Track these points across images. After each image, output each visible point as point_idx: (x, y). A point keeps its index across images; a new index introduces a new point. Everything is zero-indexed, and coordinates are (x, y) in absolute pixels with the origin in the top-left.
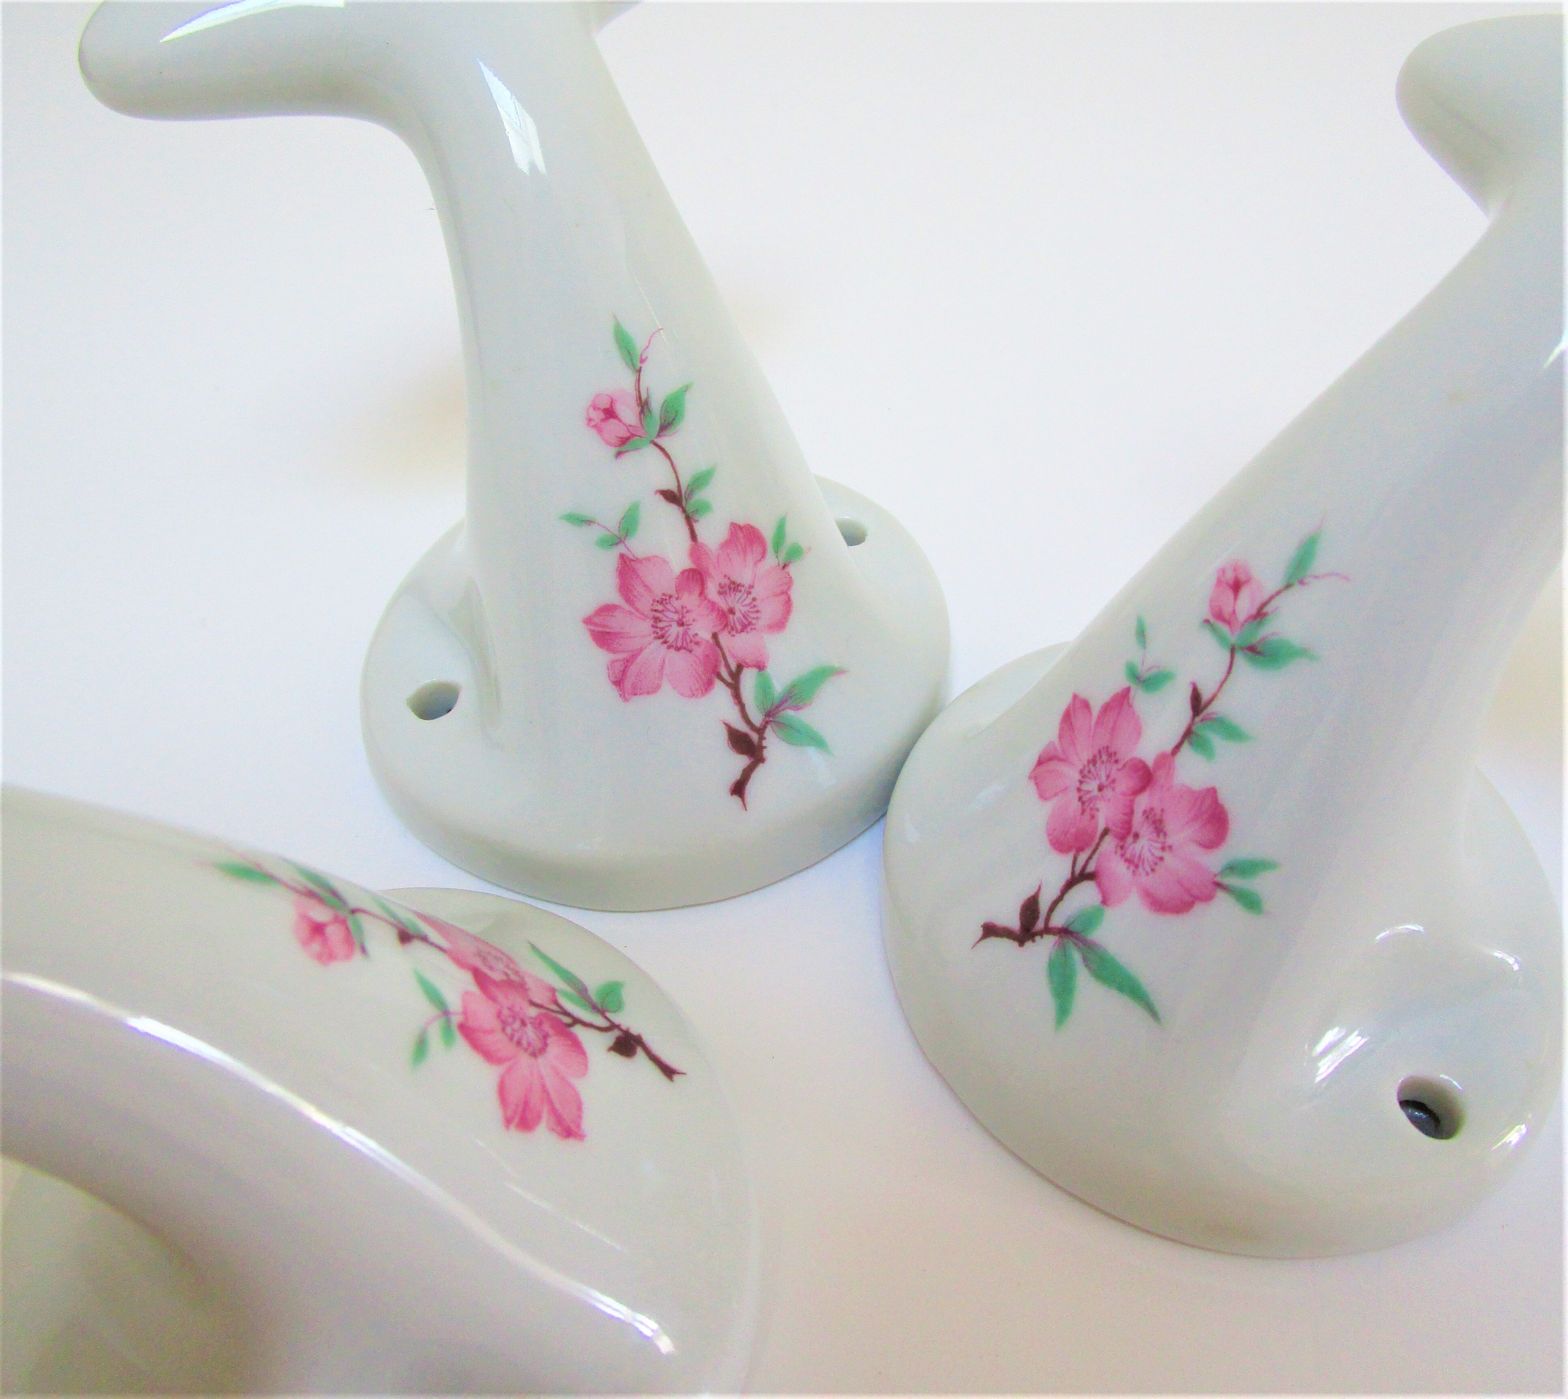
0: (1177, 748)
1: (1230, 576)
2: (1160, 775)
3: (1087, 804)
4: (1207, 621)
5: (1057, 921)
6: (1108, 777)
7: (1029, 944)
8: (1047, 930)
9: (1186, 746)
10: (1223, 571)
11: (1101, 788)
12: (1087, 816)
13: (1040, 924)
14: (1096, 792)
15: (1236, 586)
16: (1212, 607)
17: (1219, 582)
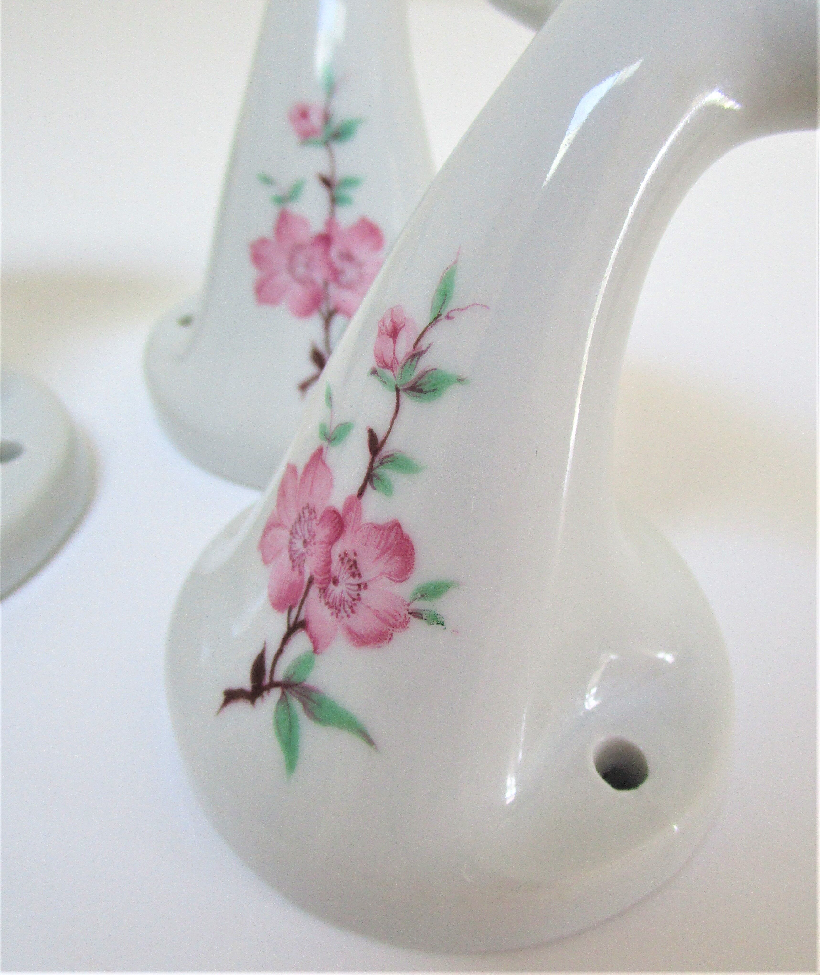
0: (361, 492)
1: (388, 324)
2: (350, 520)
3: (296, 562)
4: (374, 372)
5: (279, 676)
6: (309, 533)
7: (259, 700)
8: (273, 684)
9: (369, 489)
10: (383, 322)
11: (305, 543)
12: (296, 573)
13: (267, 680)
14: (302, 550)
15: (394, 333)
16: (377, 357)
17: (381, 333)
